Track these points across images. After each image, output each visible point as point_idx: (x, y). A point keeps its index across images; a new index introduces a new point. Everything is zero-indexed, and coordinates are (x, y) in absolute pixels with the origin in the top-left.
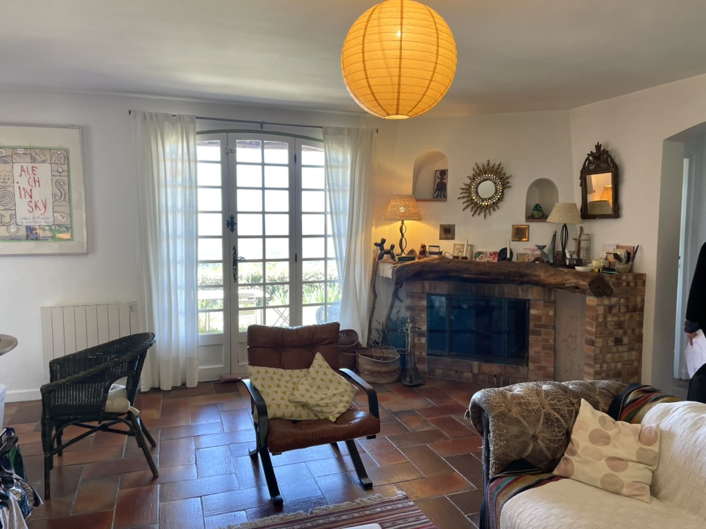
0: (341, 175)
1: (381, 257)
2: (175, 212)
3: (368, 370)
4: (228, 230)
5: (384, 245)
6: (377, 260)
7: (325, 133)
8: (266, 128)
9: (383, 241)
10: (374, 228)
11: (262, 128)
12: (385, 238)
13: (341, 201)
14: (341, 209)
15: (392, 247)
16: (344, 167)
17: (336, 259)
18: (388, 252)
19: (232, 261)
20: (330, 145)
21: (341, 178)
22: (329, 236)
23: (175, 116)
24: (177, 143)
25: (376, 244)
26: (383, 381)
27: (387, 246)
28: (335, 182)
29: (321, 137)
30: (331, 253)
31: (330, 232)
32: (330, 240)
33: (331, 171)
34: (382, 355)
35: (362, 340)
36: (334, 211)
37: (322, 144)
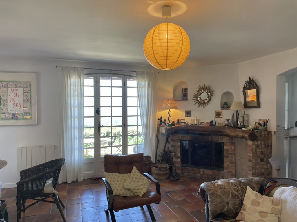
0: (143, 91)
1: (160, 124)
2: (74, 107)
3: (156, 173)
4: (97, 114)
5: (162, 119)
6: (159, 125)
7: (137, 74)
8: (112, 72)
9: (161, 118)
10: (157, 112)
12: (162, 116)
13: (144, 101)
14: (144, 105)
15: (165, 120)
16: (145, 87)
17: (142, 125)
18: (163, 122)
19: (98, 127)
20: (139, 79)
21: (143, 92)
22: (139, 116)
23: (75, 68)
24: (76, 79)
25: (158, 119)
26: (162, 178)
27: (163, 120)
28: (141, 94)
29: (135, 76)
30: (140, 123)
31: (139, 114)
32: (139, 118)
33: (140, 89)
34: (161, 167)
35: (153, 160)
36: (141, 105)
37: (136, 78)
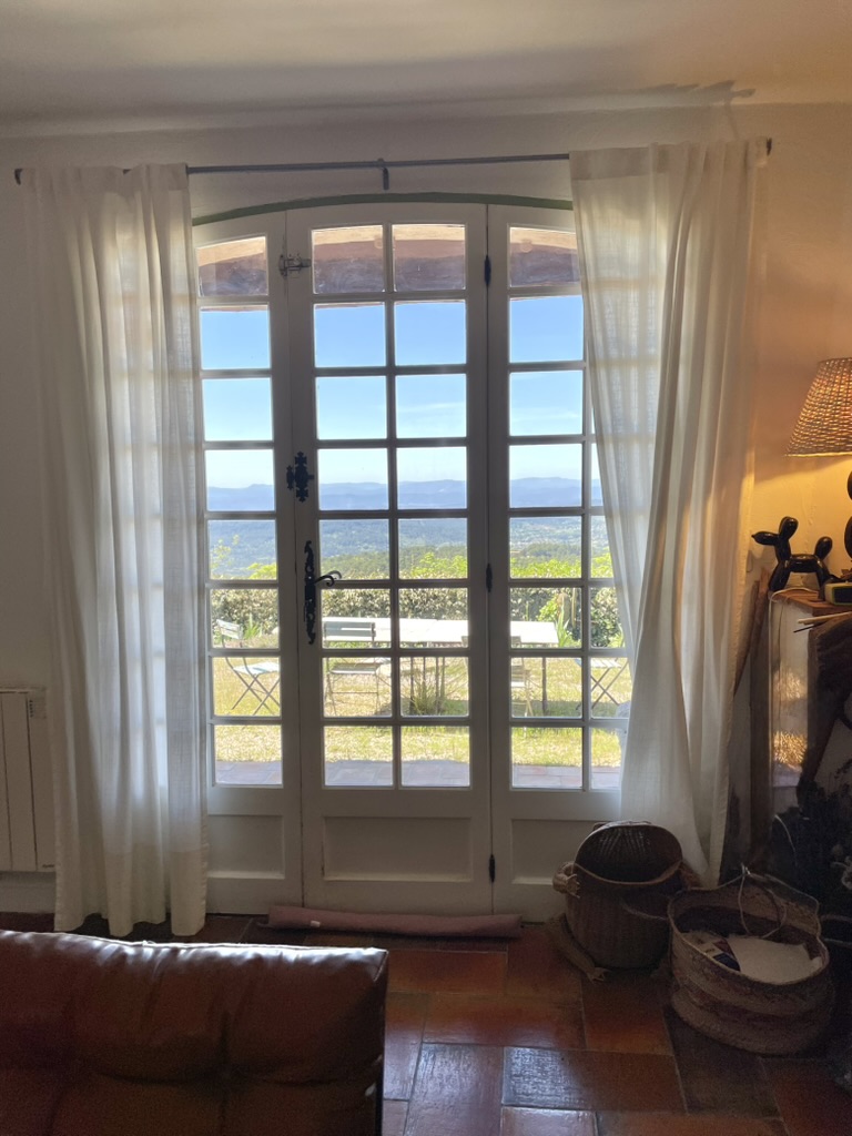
0: (633, 310)
1: (778, 581)
3: (702, 994)
5: (792, 541)
6: (764, 589)
7: (580, 175)
9: (789, 527)
10: (749, 483)
11: (386, 186)
12: (793, 515)
13: (634, 398)
14: (636, 423)
15: (824, 547)
16: (643, 283)
17: (619, 585)
18: (805, 565)
19: (302, 585)
20: (596, 211)
21: (634, 322)
22: (596, 511)
23: (125, 171)
25: (761, 538)
27: (801, 545)
28: (611, 333)
29: (568, 196)
30: (601, 569)
31: (596, 498)
32: (598, 523)
33: (600, 301)
34: (771, 915)
36: (608, 430)
37: (570, 215)
